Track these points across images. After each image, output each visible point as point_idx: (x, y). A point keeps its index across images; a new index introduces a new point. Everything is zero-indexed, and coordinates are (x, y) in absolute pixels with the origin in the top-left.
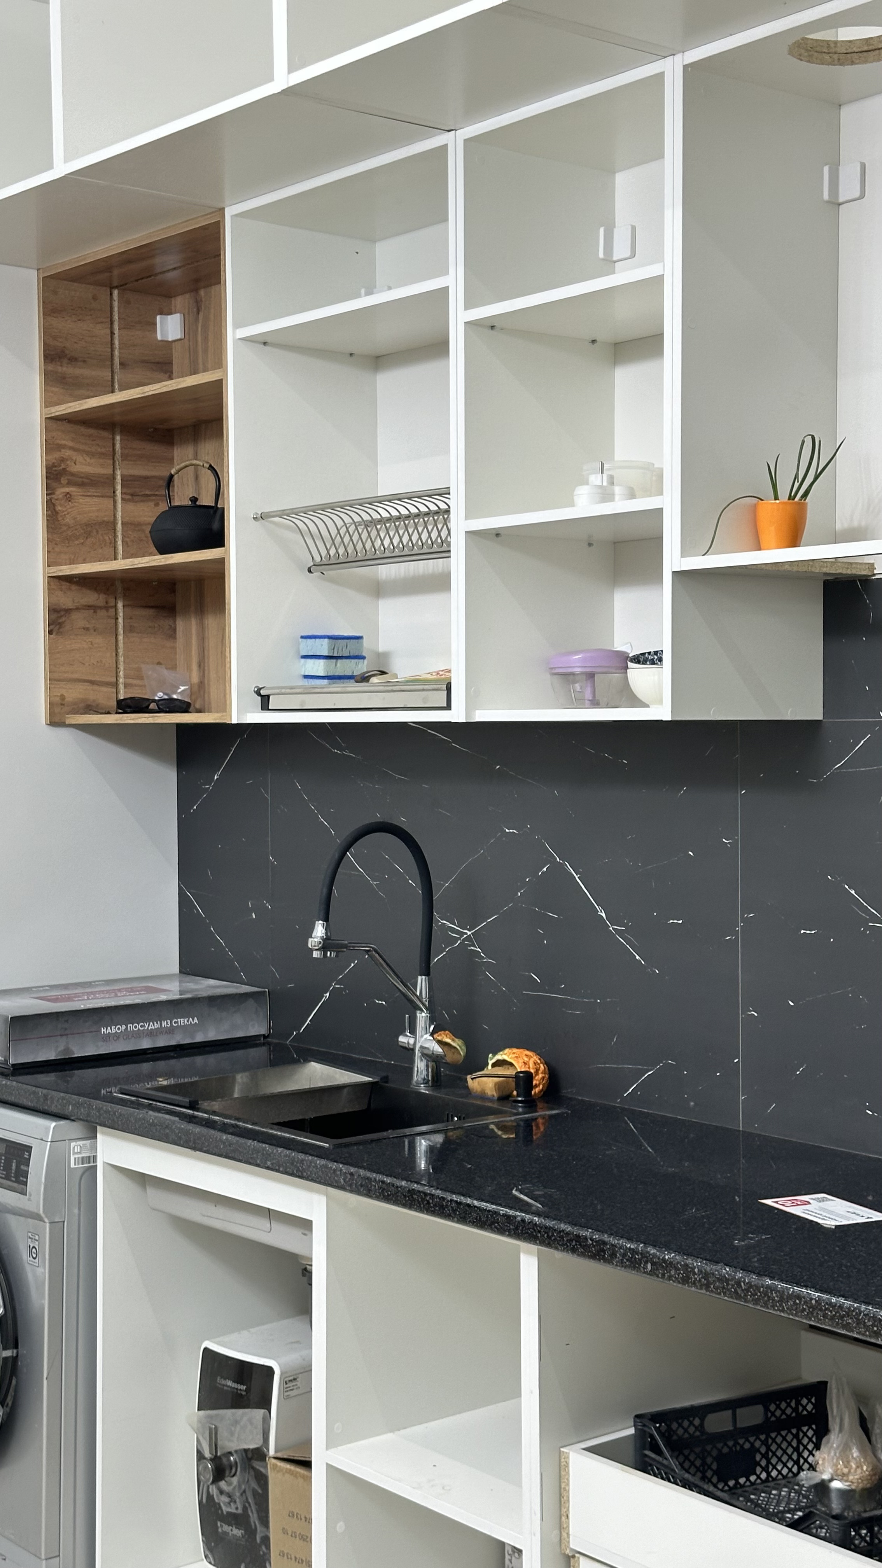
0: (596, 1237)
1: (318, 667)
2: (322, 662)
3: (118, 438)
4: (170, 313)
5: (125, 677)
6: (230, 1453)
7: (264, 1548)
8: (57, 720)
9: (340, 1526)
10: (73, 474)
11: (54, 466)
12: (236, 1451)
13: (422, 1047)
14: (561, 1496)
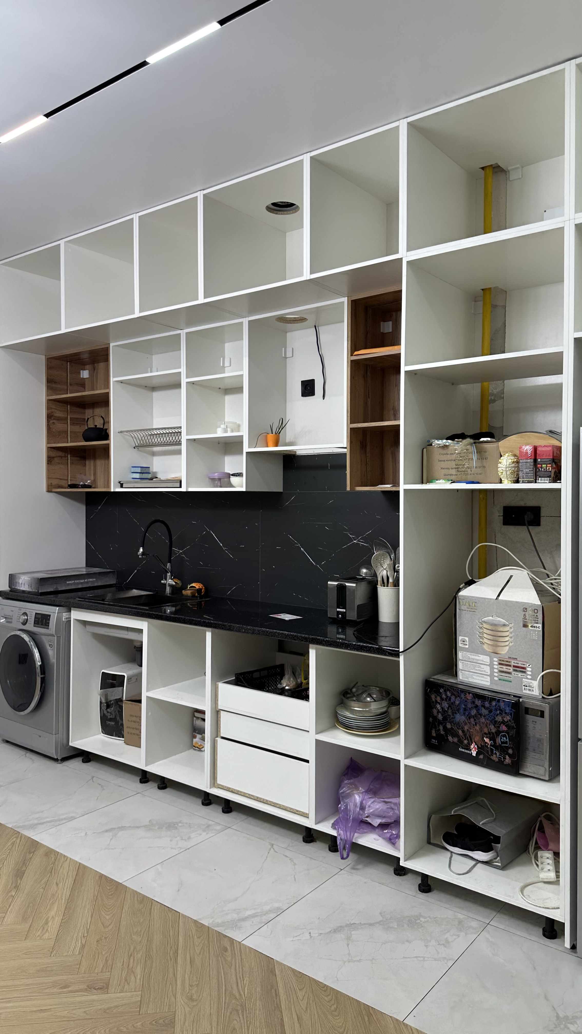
0: (229, 624)
1: (137, 476)
2: (138, 474)
3: (69, 406)
4: (85, 370)
5: (71, 478)
6: (111, 701)
7: (121, 727)
8: (49, 490)
9: (150, 714)
10: (55, 417)
11: (49, 414)
12: (113, 700)
13: (169, 584)
14: (216, 695)
